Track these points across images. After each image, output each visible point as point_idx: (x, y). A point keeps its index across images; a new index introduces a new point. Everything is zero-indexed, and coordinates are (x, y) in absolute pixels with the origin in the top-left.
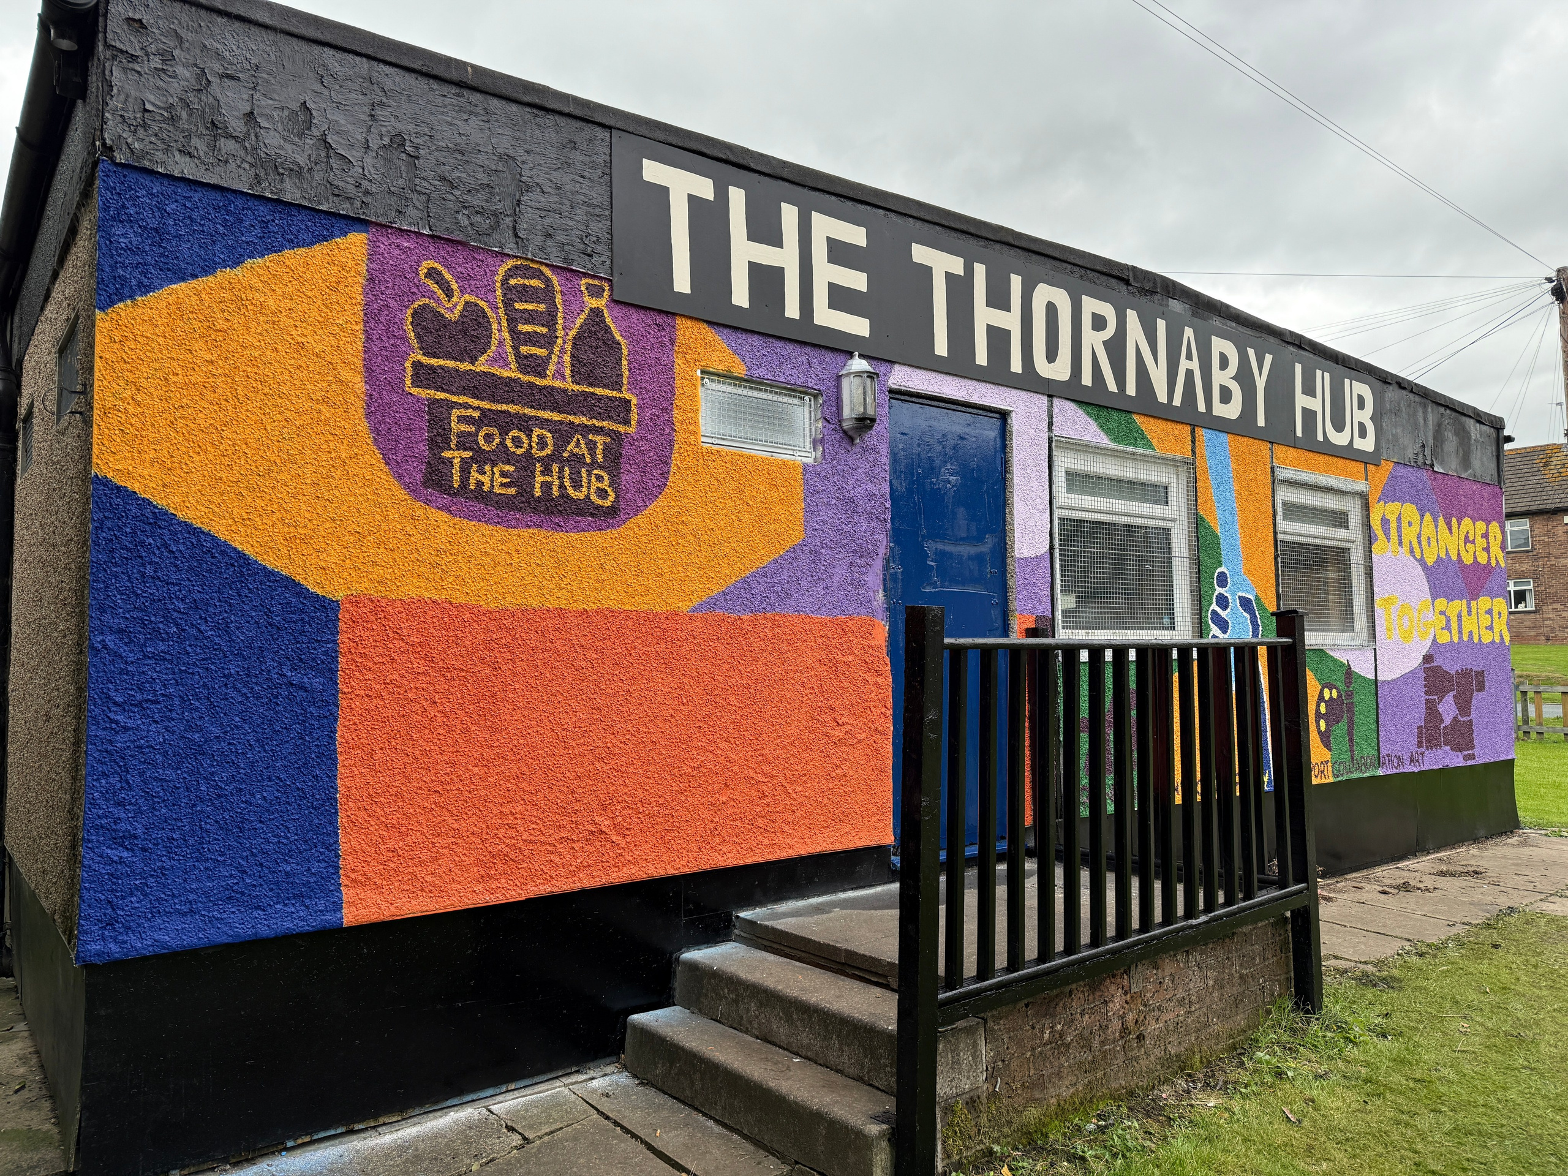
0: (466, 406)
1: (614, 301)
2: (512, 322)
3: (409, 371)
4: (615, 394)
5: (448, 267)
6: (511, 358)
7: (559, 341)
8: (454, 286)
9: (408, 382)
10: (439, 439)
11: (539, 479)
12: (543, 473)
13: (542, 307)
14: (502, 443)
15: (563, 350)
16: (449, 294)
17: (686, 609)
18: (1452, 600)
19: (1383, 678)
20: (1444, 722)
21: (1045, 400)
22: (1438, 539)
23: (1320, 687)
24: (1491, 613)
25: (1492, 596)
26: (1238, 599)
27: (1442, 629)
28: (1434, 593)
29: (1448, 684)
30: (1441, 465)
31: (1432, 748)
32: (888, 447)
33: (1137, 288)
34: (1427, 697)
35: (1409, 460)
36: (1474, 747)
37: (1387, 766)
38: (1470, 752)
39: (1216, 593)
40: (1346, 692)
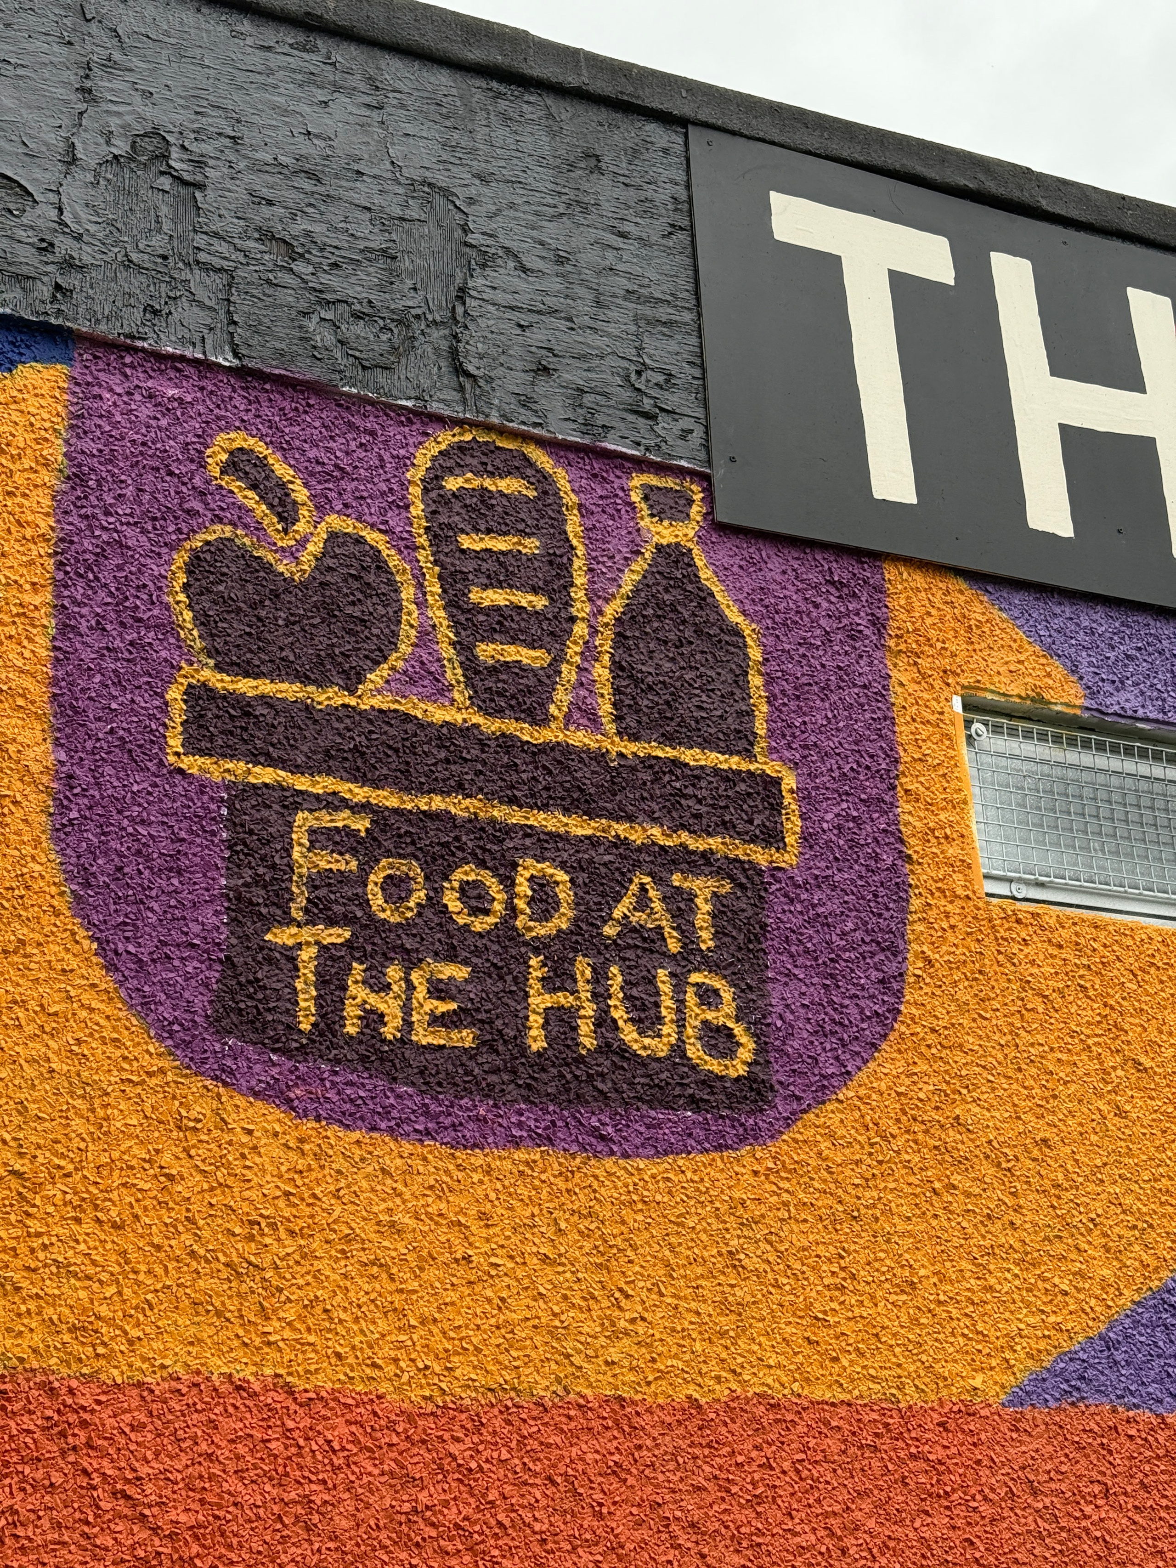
0: (334, 803)
1: (719, 529)
2: (454, 582)
3: (178, 712)
4: (734, 762)
5: (284, 449)
6: (454, 674)
7: (580, 629)
8: (301, 494)
9: (175, 742)
10: (259, 895)
11: (540, 1000)
13: (531, 545)
14: (434, 902)
15: (590, 653)
16: (287, 513)
17: (996, 1396)
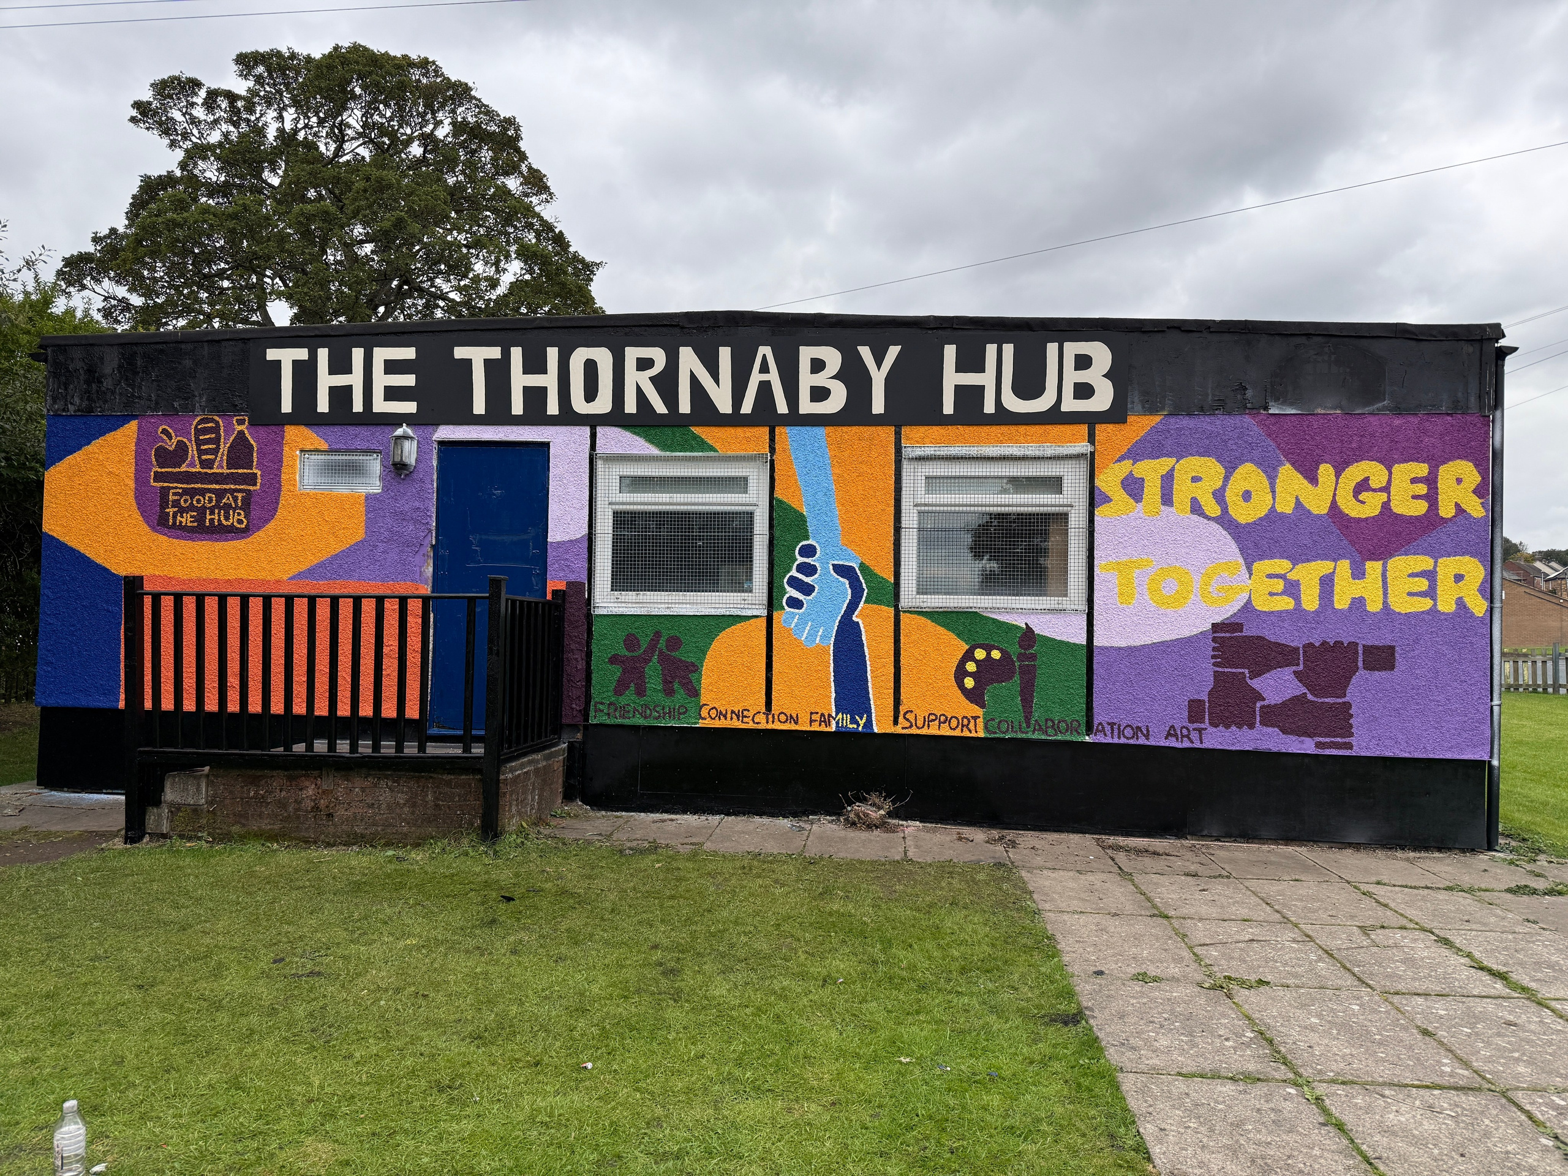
0: (176, 488)
1: (252, 424)
2: (198, 445)
3: (153, 476)
4: (249, 471)
5: (171, 428)
6: (197, 463)
7: (221, 450)
8: (173, 434)
9: (152, 481)
10: (164, 503)
11: (208, 517)
12: (210, 514)
13: (213, 436)
14: (192, 503)
15: (223, 454)
16: (170, 438)
17: (285, 578)
18: (1308, 561)
19: (1107, 644)
20: (1264, 699)
21: (587, 430)
22: (1273, 492)
23: (967, 647)
24: (1430, 575)
25: (1436, 554)
26: (831, 567)
27: (1271, 594)
28: (1254, 554)
29: (1280, 658)
30: (1292, 404)
31: (1227, 727)
32: (435, 477)
33: (694, 328)
34: (1220, 670)
35: (1202, 409)
36: (1351, 735)
37: (1105, 735)
38: (1339, 740)
39: (797, 563)
40: (1020, 654)
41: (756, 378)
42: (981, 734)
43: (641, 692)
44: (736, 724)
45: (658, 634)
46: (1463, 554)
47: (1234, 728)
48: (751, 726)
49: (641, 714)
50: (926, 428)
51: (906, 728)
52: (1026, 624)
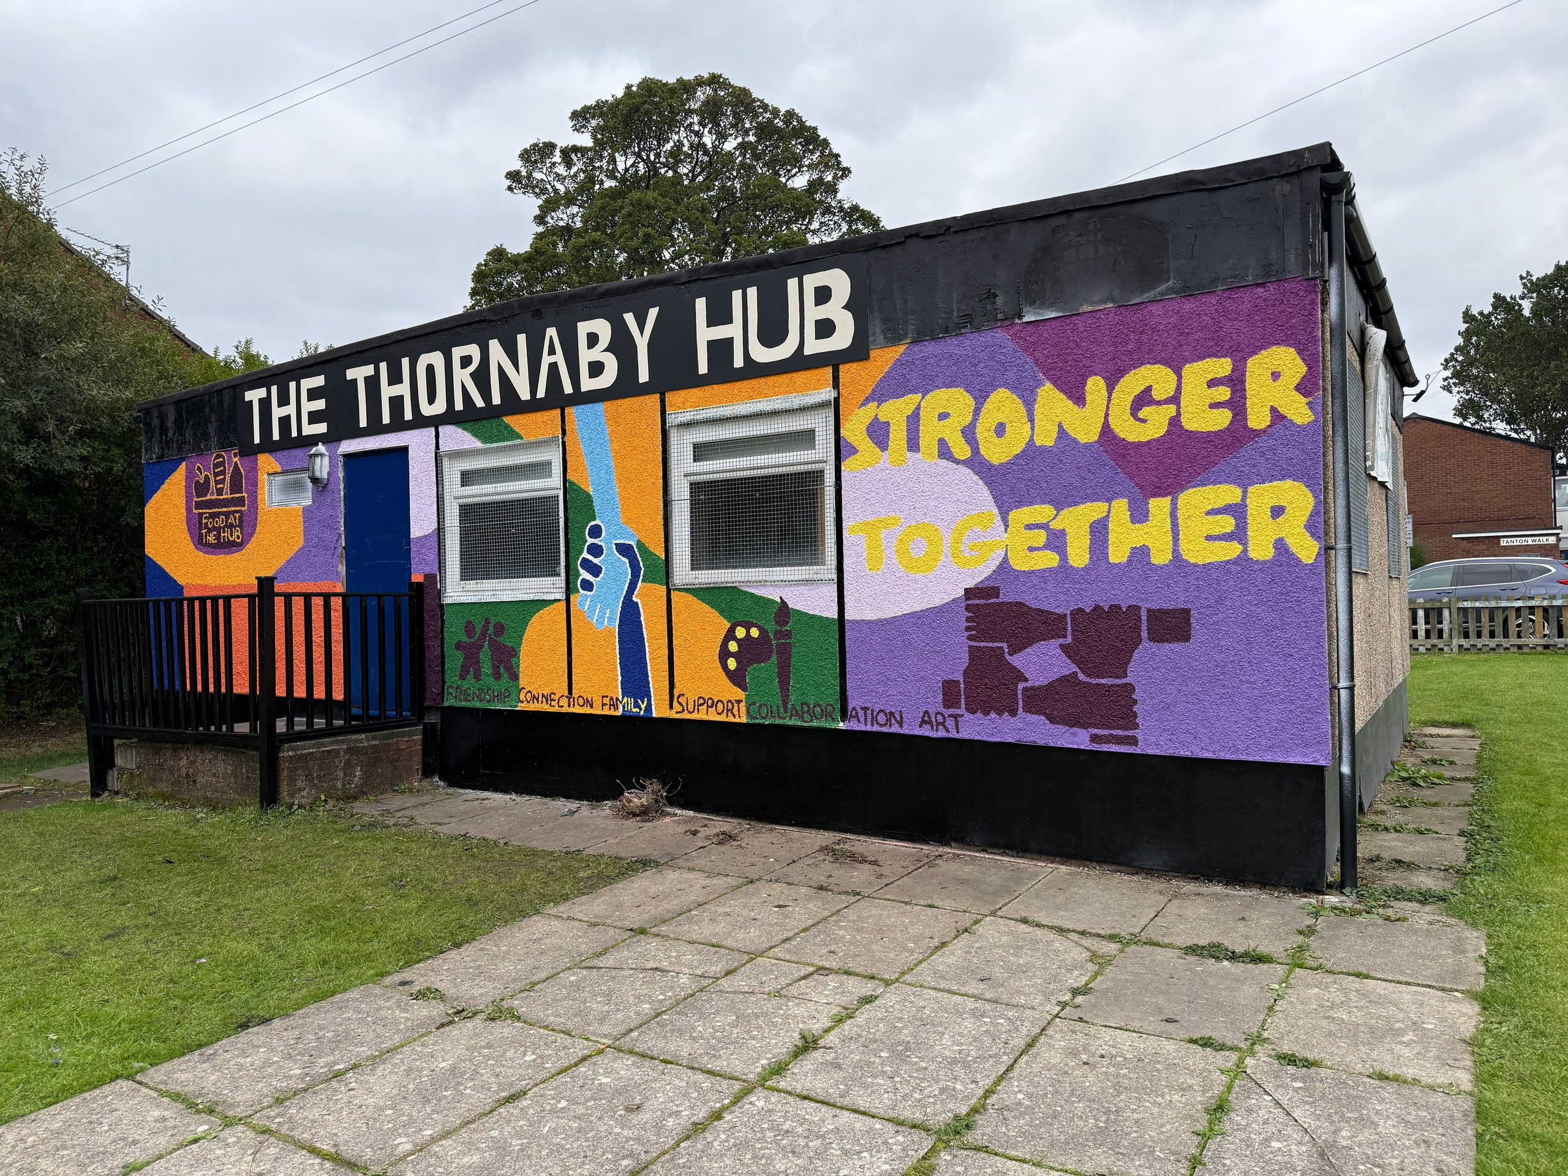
0: (205, 513)
1: (240, 455)
2: (215, 477)
3: (194, 505)
4: (241, 495)
5: (201, 465)
6: (215, 491)
7: (227, 480)
8: (203, 470)
9: (194, 509)
10: (201, 527)
11: (222, 535)
12: (223, 533)
13: (222, 468)
14: (214, 524)
15: (228, 483)
16: (201, 473)
18: (1075, 504)
19: (858, 618)
20: (1026, 680)
21: (433, 430)
22: (1032, 420)
23: (728, 625)
24: (1238, 511)
25: (1243, 482)
26: (614, 547)
27: (1031, 549)
28: (1010, 501)
29: (1043, 628)
30: (1051, 306)
31: (986, 713)
32: (342, 487)
33: (499, 320)
34: (976, 644)
35: (946, 330)
36: (1136, 726)
37: (859, 721)
38: (1119, 732)
39: (587, 544)
40: (776, 631)
41: (546, 360)
42: (744, 719)
43: (477, 677)
44: (545, 707)
45: (487, 621)
46: (1283, 478)
47: (993, 715)
48: (556, 709)
49: (478, 697)
50: (687, 391)
51: (679, 712)
52: (781, 598)
